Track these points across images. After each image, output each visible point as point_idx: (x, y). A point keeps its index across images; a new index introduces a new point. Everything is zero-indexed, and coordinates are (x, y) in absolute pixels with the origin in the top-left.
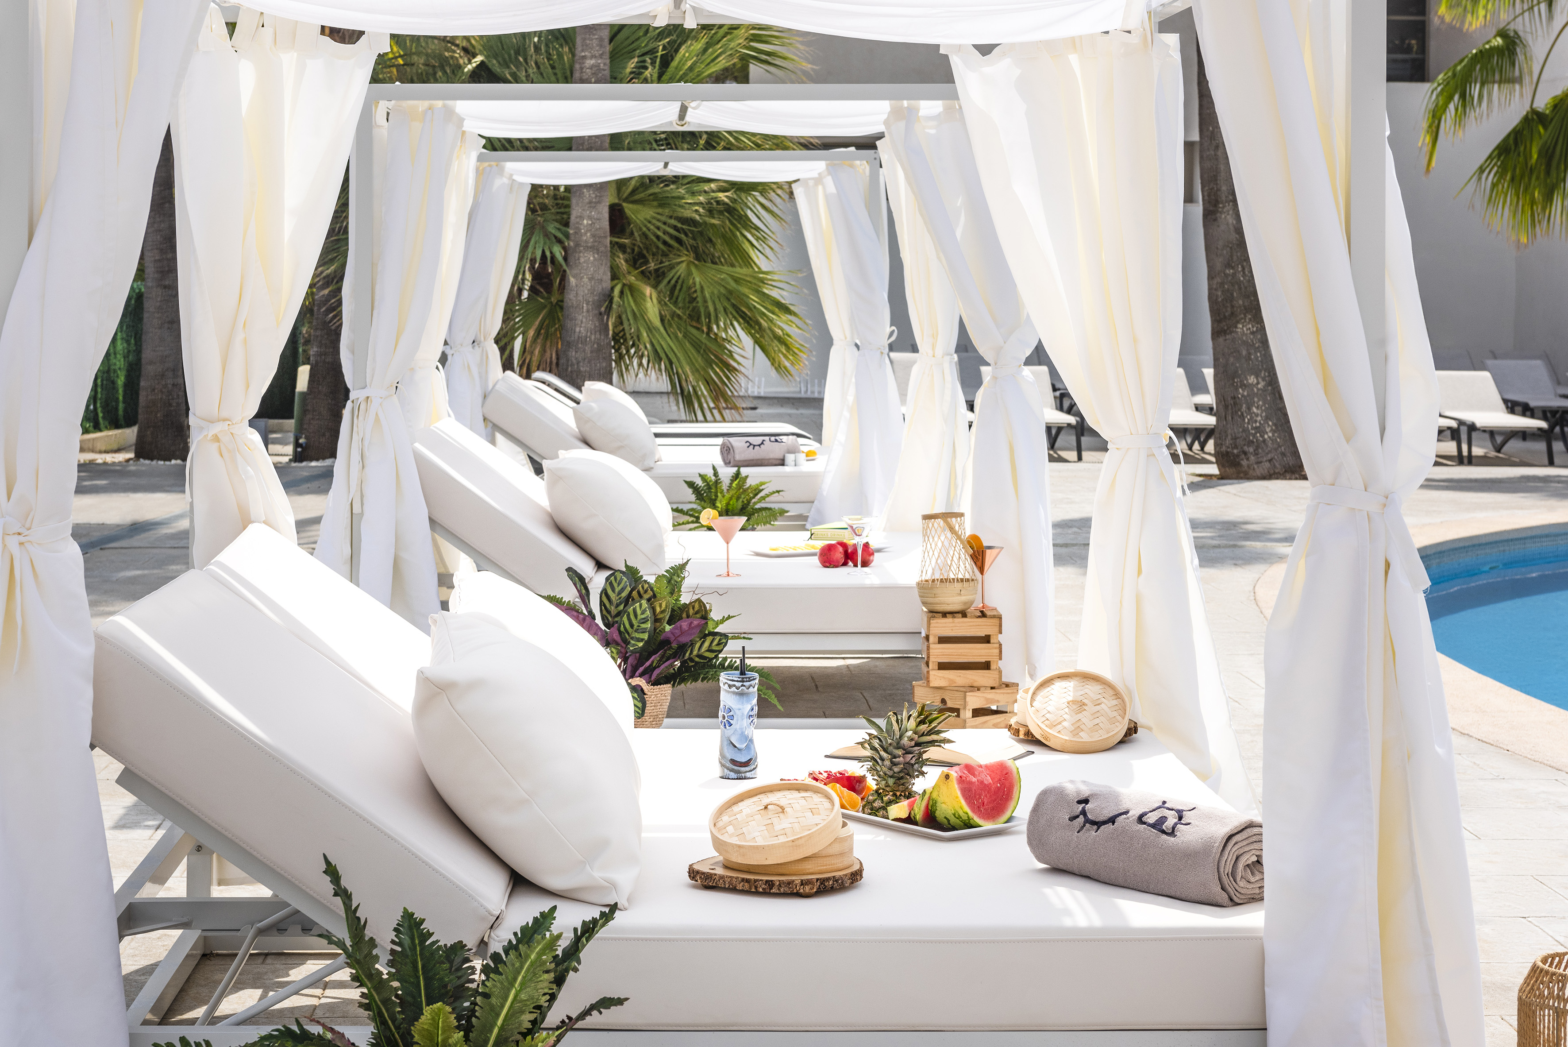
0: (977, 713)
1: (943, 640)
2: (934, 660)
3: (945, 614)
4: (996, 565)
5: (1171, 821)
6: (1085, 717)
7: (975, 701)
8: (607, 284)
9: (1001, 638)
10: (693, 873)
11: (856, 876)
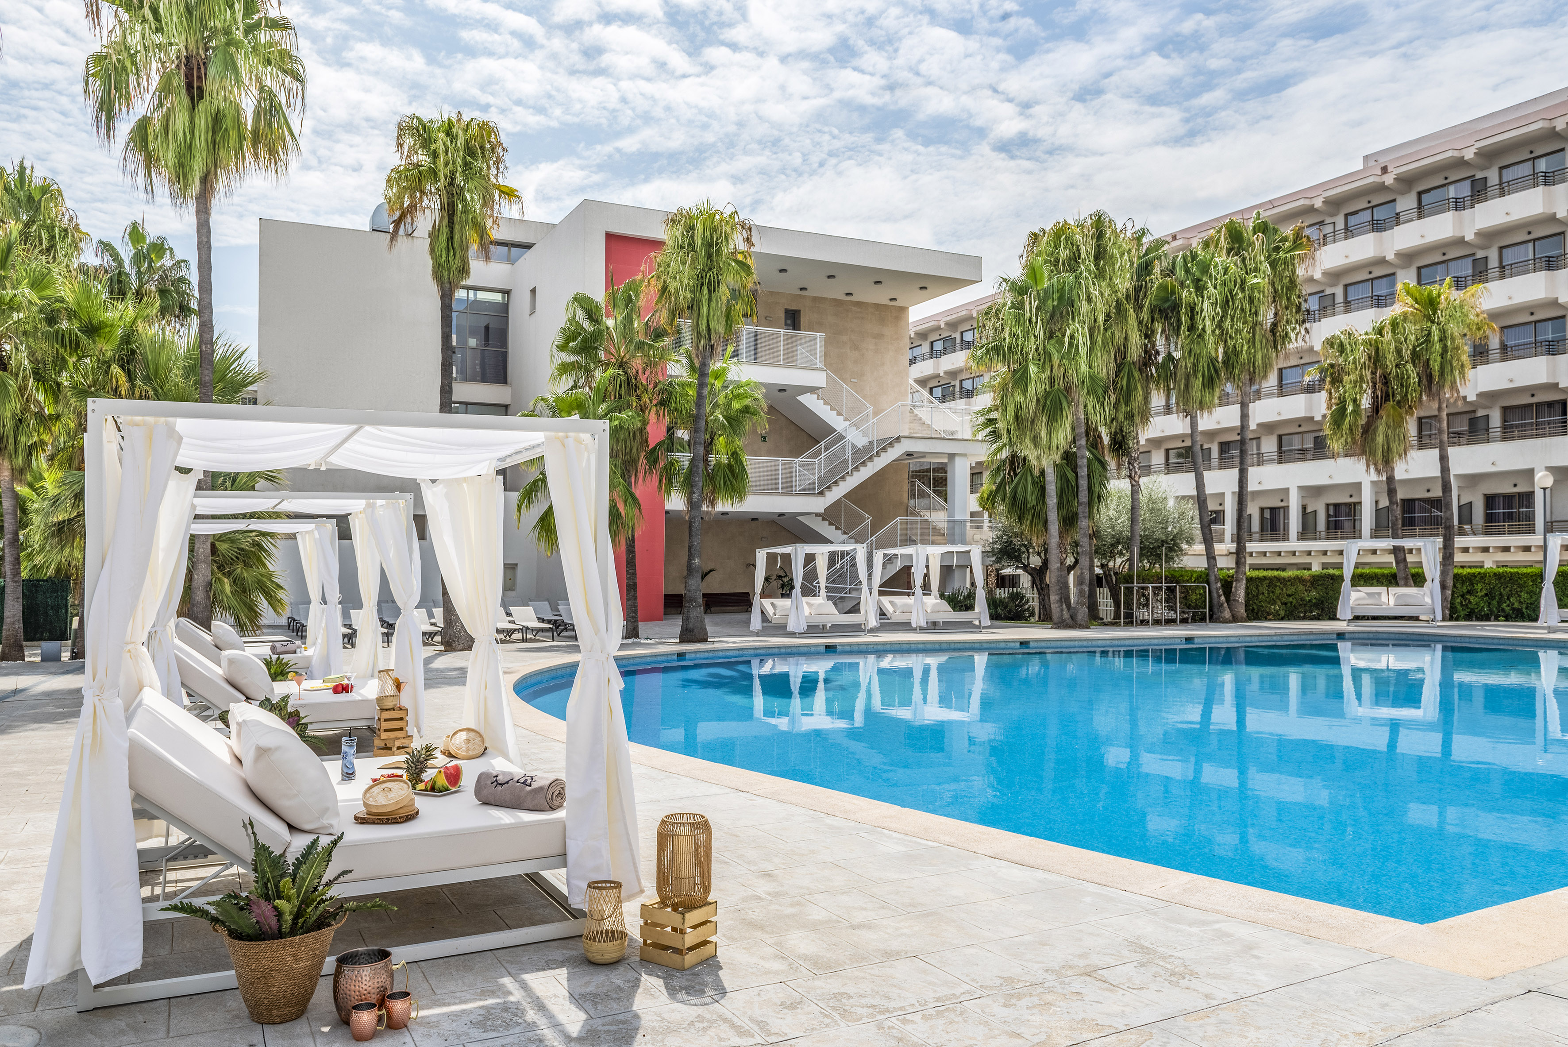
0: (398, 748)
1: (386, 720)
2: (382, 728)
3: (387, 710)
4: (405, 689)
5: (529, 781)
6: (470, 745)
7: (398, 743)
8: (210, 577)
9: (407, 718)
10: (356, 818)
11: (417, 813)
